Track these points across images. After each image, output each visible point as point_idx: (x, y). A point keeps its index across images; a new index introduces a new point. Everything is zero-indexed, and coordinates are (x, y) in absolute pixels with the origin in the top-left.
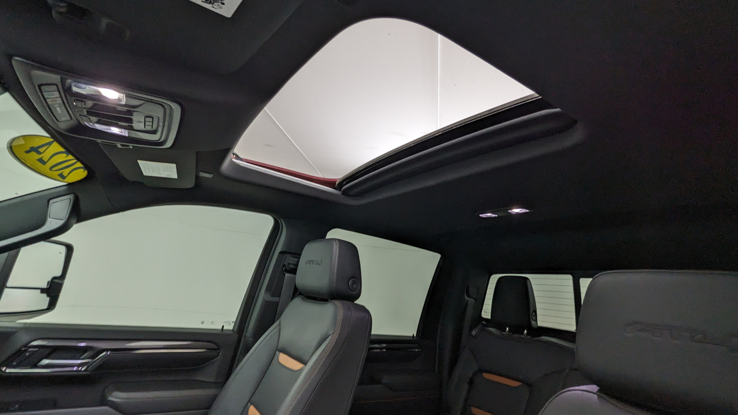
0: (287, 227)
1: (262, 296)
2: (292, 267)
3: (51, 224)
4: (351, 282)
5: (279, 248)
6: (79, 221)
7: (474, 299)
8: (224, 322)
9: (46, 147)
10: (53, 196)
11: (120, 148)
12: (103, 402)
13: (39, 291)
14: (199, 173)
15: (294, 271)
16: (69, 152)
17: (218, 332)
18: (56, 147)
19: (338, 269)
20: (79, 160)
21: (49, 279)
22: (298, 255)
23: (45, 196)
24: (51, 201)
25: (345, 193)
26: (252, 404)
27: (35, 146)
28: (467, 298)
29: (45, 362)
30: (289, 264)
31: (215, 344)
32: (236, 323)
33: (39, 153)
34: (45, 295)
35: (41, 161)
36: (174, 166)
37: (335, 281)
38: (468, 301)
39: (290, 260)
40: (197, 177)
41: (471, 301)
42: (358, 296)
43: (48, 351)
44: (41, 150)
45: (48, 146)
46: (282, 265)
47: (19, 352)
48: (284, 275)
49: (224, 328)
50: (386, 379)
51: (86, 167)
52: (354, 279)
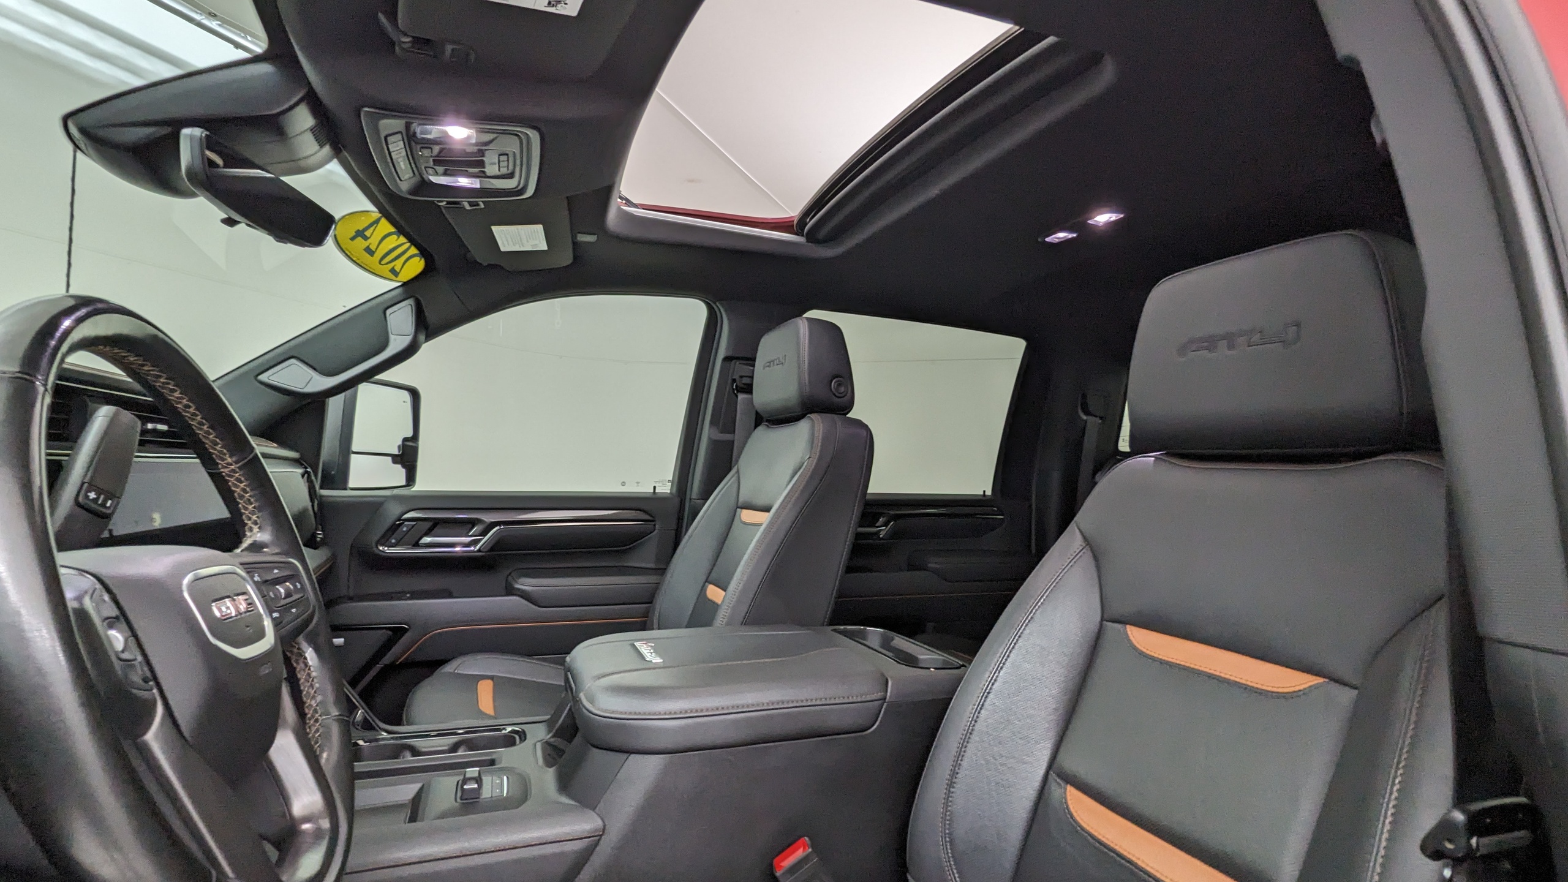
0: (726, 311)
1: (707, 433)
2: (746, 380)
3: (397, 344)
4: (835, 383)
5: (722, 353)
6: (429, 338)
7: (1101, 418)
8: (656, 482)
9: (372, 228)
10: (389, 304)
11: (468, 210)
12: (510, 591)
13: (390, 458)
14: (576, 237)
15: (748, 389)
16: (401, 231)
17: (648, 495)
18: (385, 226)
19: (809, 363)
20: (413, 242)
21: (400, 443)
22: (751, 360)
23: (378, 305)
24: (388, 312)
25: (812, 237)
26: (711, 583)
27: (361, 229)
28: (1085, 418)
29: (427, 540)
30: (741, 377)
31: (651, 516)
32: (672, 482)
33: (366, 238)
34: (399, 466)
35: (370, 251)
36: (539, 228)
37: (807, 382)
38: (1086, 421)
39: (739, 369)
40: (575, 244)
41: (1092, 422)
42: (850, 406)
43: (428, 525)
44: (368, 233)
45: (375, 225)
46: (730, 381)
47: (394, 528)
48: (737, 397)
49: (657, 491)
50: (934, 563)
51: (424, 253)
52: (839, 379)
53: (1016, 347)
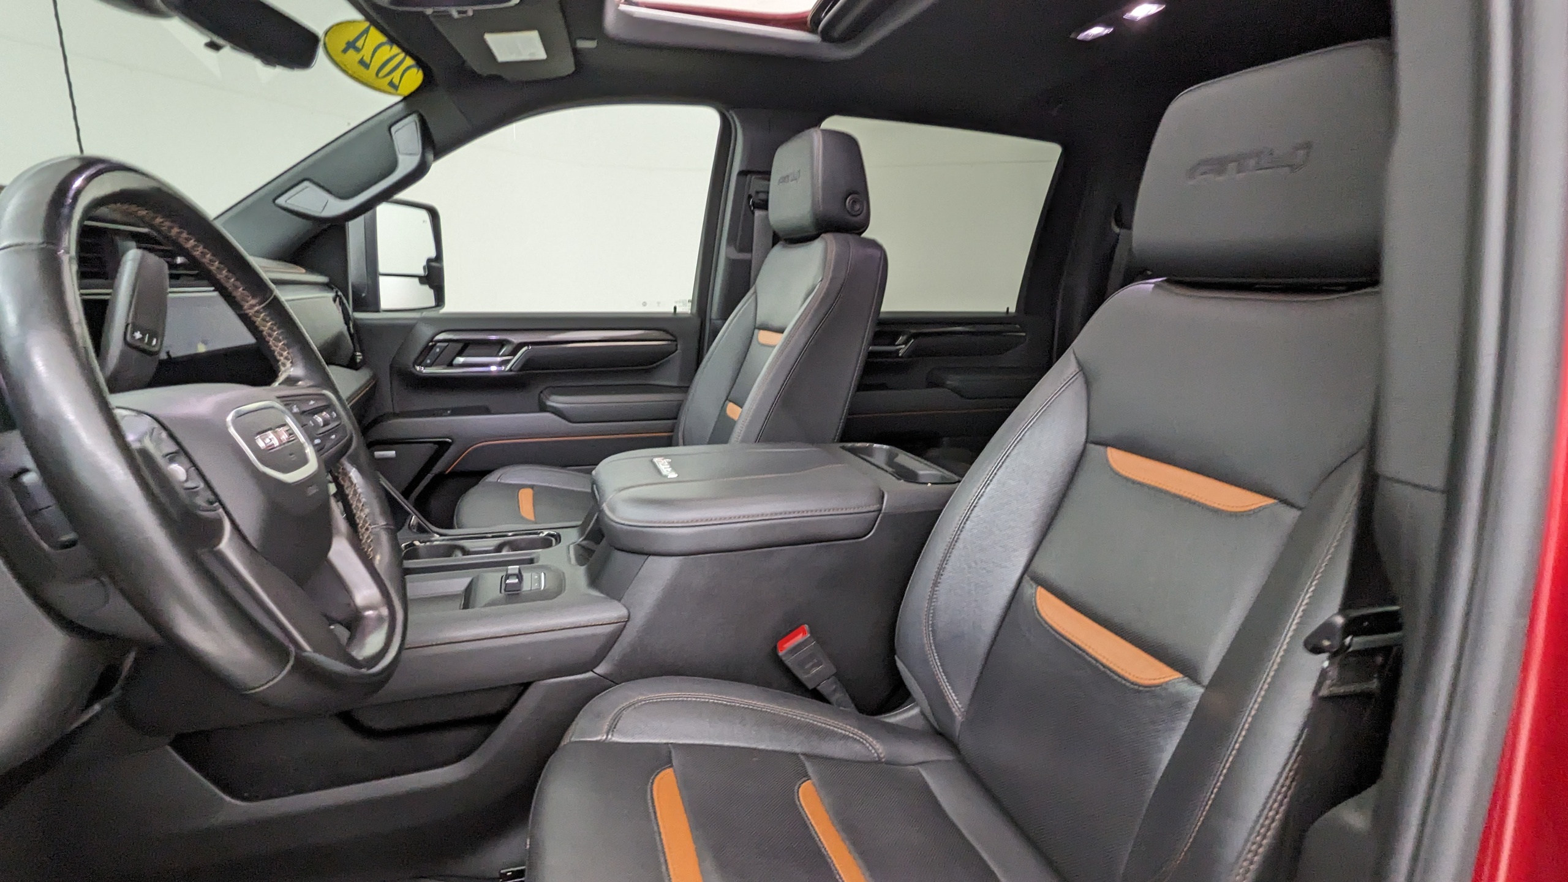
0: (741, 122)
1: (724, 252)
2: (762, 196)
3: (406, 164)
4: (850, 200)
5: (737, 167)
6: (438, 154)
8: (676, 302)
9: (364, 38)
10: (394, 120)
11: (457, 19)
12: (543, 408)
13: (416, 280)
14: (575, 43)
15: (764, 205)
16: (392, 41)
17: (670, 316)
18: (376, 37)
19: (824, 182)
20: (408, 53)
21: (424, 263)
22: (766, 174)
23: (382, 122)
24: (393, 129)
25: (826, 36)
26: (730, 401)
27: (351, 39)
28: (1117, 230)
29: (460, 360)
30: (757, 193)
31: (672, 335)
32: (692, 302)
33: (358, 50)
34: (426, 288)
35: (362, 62)
36: (534, 35)
37: (820, 201)
38: (1118, 235)
39: (755, 183)
40: (576, 52)
41: (1125, 235)
42: (865, 225)
43: (460, 346)
44: (359, 44)
45: (365, 35)
46: (746, 197)
47: (428, 349)
48: (753, 213)
49: (677, 311)
50: (953, 380)
51: (420, 63)
52: (855, 196)
53: (1050, 153)
